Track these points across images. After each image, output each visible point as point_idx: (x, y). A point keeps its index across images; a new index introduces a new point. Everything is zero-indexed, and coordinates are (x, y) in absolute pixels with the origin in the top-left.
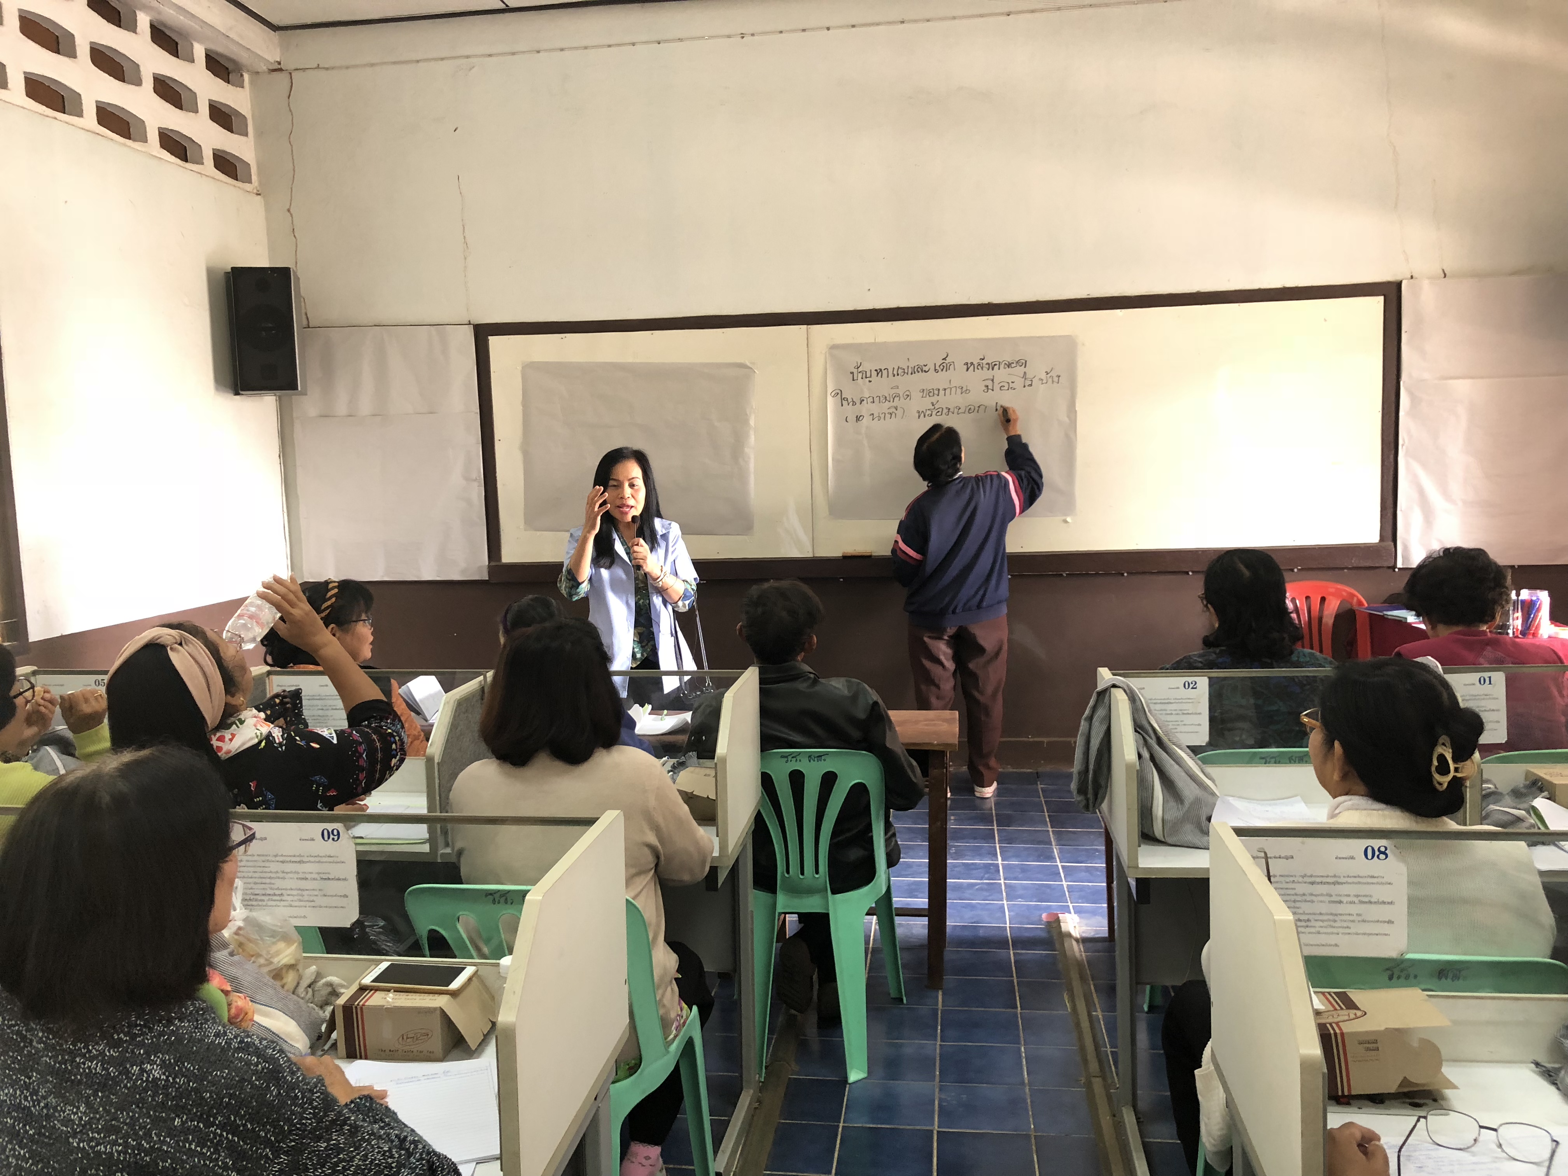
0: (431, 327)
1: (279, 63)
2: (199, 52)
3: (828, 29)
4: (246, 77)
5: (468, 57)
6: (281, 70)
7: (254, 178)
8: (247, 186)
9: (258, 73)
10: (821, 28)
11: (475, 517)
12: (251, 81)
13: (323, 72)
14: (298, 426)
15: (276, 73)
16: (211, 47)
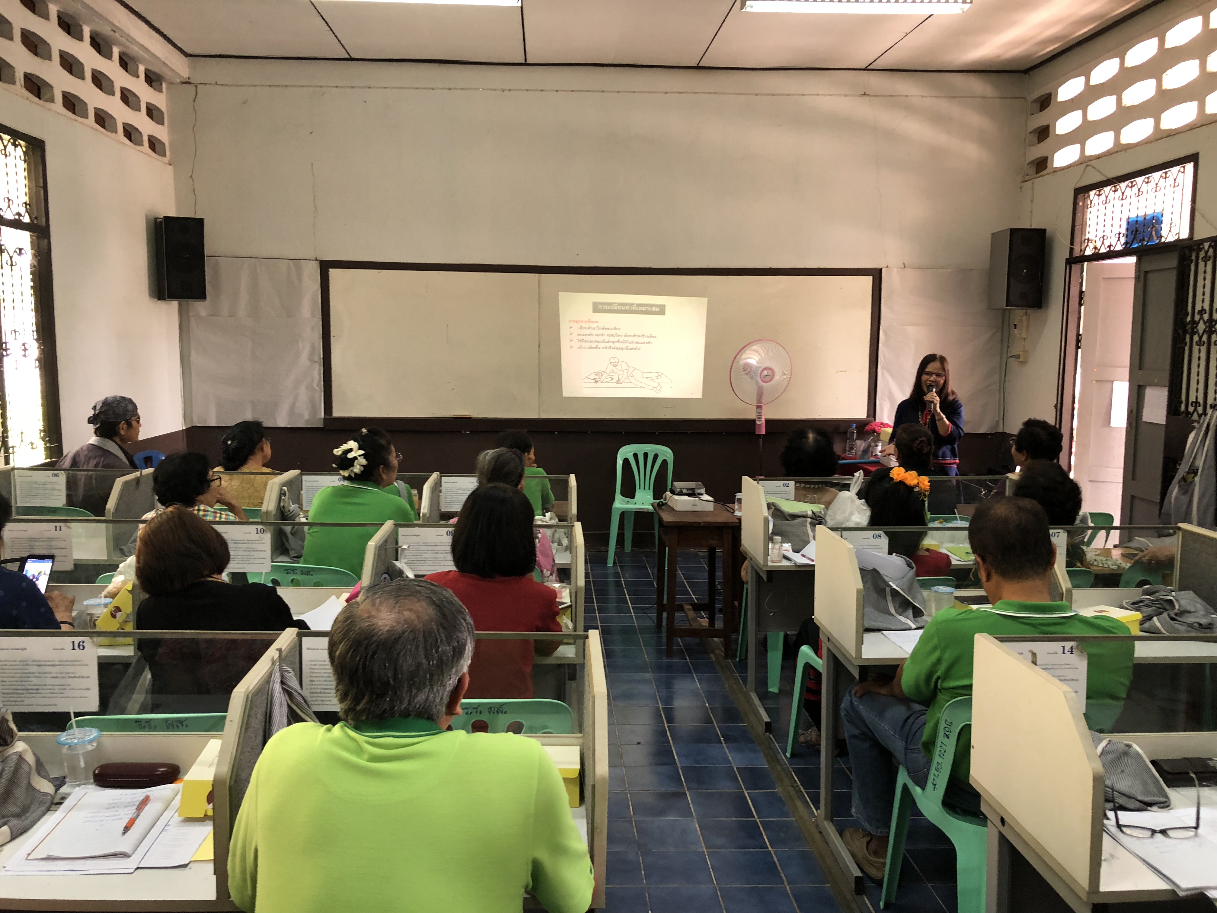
0: (291, 261)
1: (189, 78)
2: (143, 70)
3: (557, 91)
4: (164, 85)
6: (189, 83)
7: (168, 153)
8: (164, 159)
9: (172, 83)
11: (315, 385)
12: (168, 88)
13: (220, 87)
14: (193, 321)
15: (186, 85)
16: (150, 68)
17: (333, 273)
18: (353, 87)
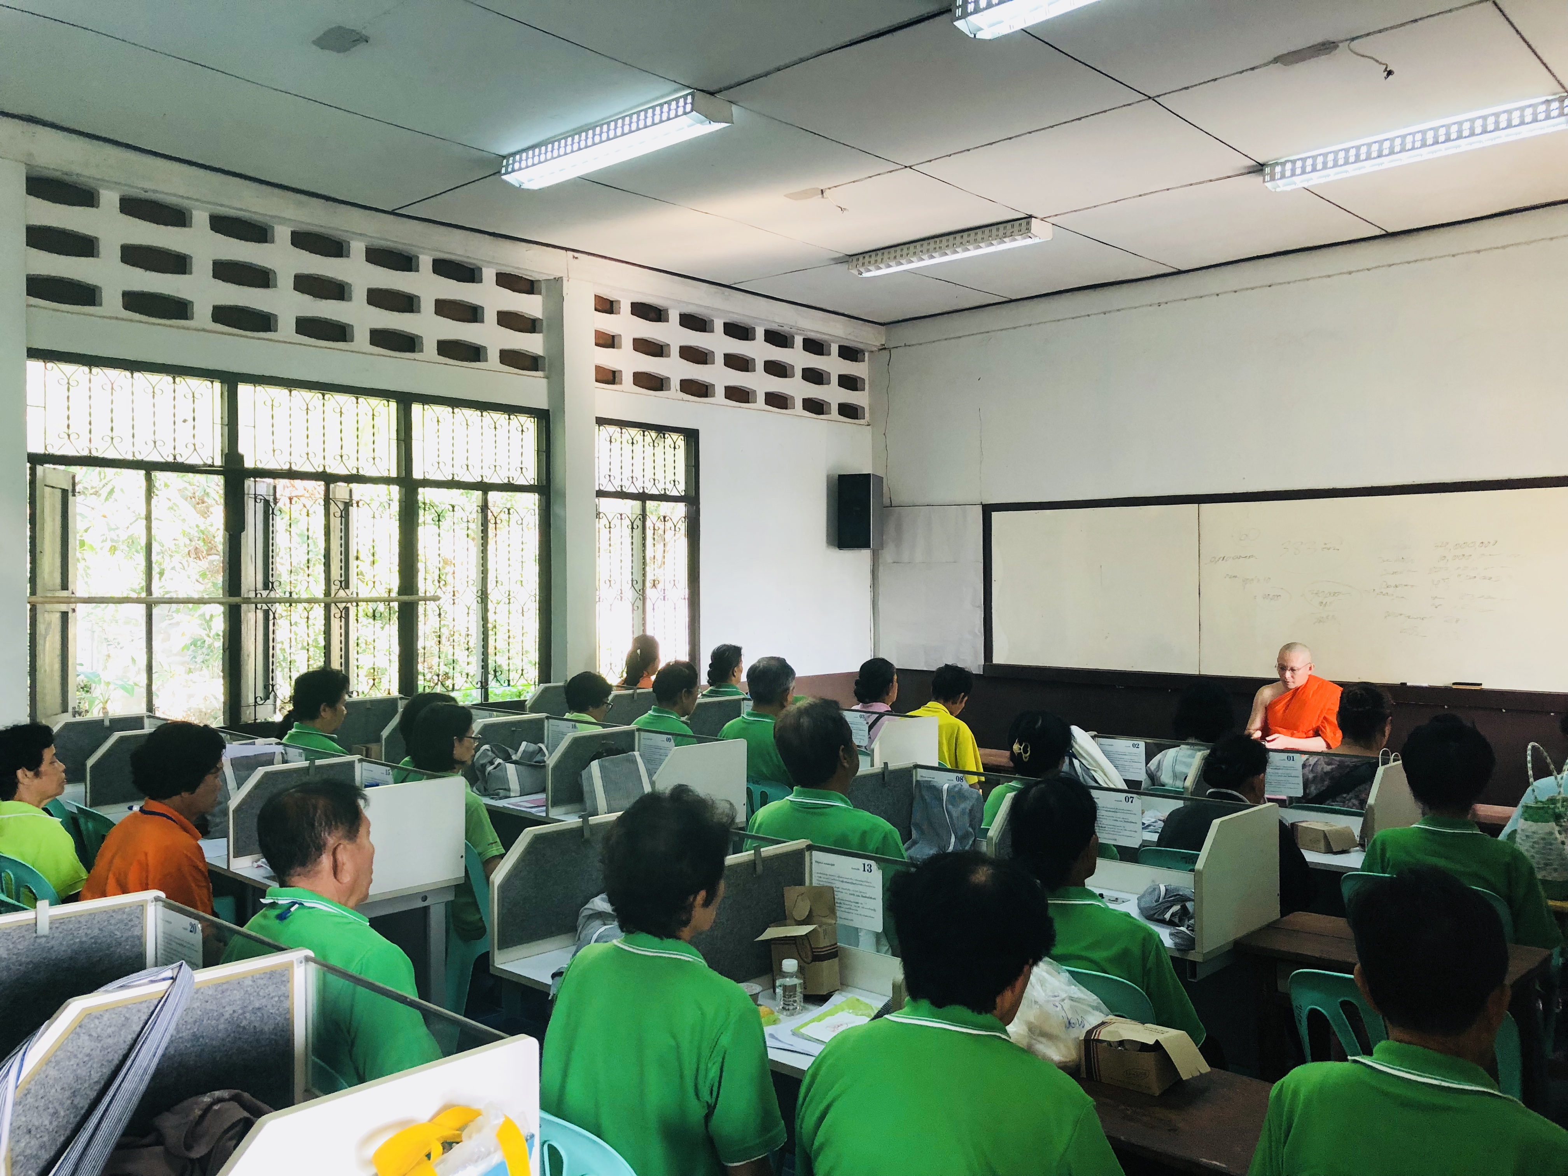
0: (959, 507)
1: (882, 345)
2: (835, 349)
3: (1218, 295)
4: (867, 354)
5: (988, 332)
6: (885, 349)
7: (867, 415)
8: (861, 421)
9: (872, 352)
10: (1212, 295)
11: (977, 632)
12: (869, 357)
13: (908, 347)
14: (881, 568)
15: (883, 351)
16: (842, 344)
17: (995, 515)
18: (1015, 328)
